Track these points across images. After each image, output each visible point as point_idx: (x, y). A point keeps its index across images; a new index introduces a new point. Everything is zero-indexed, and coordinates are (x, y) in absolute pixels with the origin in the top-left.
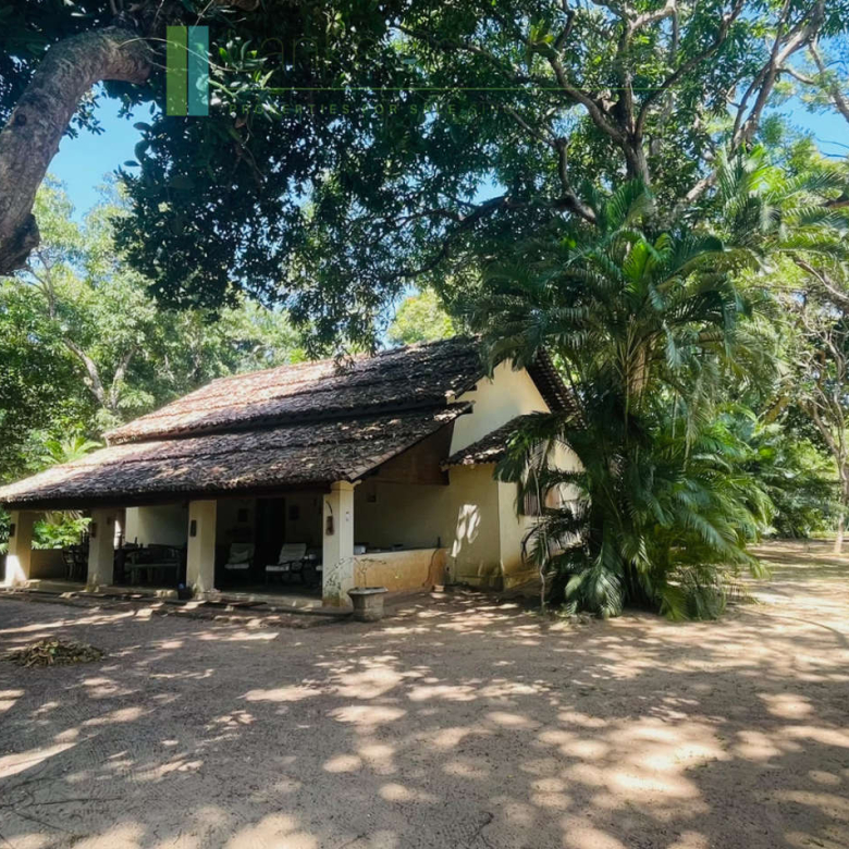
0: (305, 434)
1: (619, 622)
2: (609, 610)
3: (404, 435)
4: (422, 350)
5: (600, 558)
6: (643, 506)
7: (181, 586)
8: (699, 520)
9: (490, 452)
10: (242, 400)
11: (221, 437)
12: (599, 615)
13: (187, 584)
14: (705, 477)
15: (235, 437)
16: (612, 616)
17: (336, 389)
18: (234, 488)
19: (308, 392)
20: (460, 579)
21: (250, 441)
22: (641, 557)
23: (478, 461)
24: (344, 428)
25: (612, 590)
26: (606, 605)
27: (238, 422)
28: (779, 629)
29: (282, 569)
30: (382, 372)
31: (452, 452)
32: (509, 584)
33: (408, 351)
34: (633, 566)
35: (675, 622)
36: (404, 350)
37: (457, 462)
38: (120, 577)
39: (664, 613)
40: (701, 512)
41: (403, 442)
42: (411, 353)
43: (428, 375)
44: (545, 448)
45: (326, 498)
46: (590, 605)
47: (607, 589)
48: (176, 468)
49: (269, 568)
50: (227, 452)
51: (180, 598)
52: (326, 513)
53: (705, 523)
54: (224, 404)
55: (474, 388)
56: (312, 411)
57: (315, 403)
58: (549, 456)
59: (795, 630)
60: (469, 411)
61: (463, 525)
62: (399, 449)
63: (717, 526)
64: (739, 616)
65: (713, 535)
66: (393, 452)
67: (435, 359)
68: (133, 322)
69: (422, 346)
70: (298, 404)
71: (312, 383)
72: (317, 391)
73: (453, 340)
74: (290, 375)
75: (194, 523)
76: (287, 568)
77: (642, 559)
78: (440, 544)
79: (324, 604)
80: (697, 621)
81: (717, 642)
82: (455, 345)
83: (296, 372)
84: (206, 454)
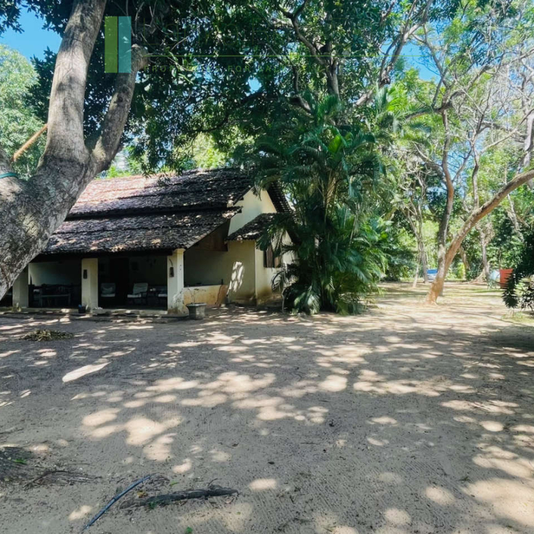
0: (146, 221)
1: (318, 316)
2: (313, 311)
3: (209, 224)
4: (206, 173)
5: (311, 287)
6: (332, 262)
7: (80, 306)
8: (356, 269)
9: (250, 234)
10: (96, 198)
11: (88, 221)
12: (308, 313)
13: (83, 305)
14: (359, 249)
15: (98, 221)
16: (315, 314)
17: (159, 195)
18: (116, 252)
19: (140, 196)
20: (233, 301)
21: (110, 225)
22: (330, 286)
23: (244, 239)
24: (169, 219)
25: (316, 302)
26: (312, 309)
27: (99, 212)
28: (387, 317)
29: (137, 296)
30: (185, 186)
31: (230, 233)
32: (259, 302)
33: (198, 174)
34: (327, 290)
35: (343, 315)
36: (195, 173)
37: (233, 239)
38: (32, 303)
39: (338, 312)
40: (357, 266)
41: (210, 228)
42: (201, 175)
43: (215, 190)
44: (281, 233)
45: (169, 257)
46: (305, 309)
47: (313, 301)
48: (68, 239)
49: (129, 296)
50: (98, 231)
51: (80, 312)
52: (169, 266)
53: (359, 270)
54: (84, 200)
55: (242, 199)
56: (147, 208)
57: (147, 203)
58: (283, 237)
59: (394, 318)
60: (240, 212)
61: (235, 273)
62: (208, 232)
63: (364, 271)
64: (371, 313)
65: (362, 276)
66: (205, 234)
67: (216, 181)
68: (11, 144)
69: (206, 171)
70: (137, 203)
71: (140, 190)
72: (146, 196)
73: (226, 169)
74: (123, 184)
75: (85, 271)
76: (140, 296)
77: (330, 287)
78: (223, 282)
79: (169, 313)
80: (353, 315)
81: (363, 322)
82: (227, 172)
83: (126, 182)
84: (84, 232)
